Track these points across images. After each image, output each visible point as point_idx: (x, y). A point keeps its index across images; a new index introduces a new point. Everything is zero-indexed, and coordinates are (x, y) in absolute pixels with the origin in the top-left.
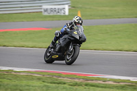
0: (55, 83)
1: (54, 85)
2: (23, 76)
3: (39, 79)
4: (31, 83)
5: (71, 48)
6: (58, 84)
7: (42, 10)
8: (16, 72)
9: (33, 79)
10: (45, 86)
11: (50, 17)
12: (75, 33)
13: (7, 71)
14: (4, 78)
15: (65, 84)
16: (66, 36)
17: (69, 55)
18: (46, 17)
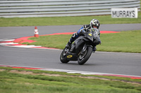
0: (123, 87)
1: (122, 89)
2: (90, 80)
3: (107, 83)
4: (98, 87)
5: (84, 49)
6: (126, 88)
7: (111, 13)
8: (83, 76)
9: (100, 83)
10: (113, 90)
11: (119, 19)
12: (90, 35)
13: (74, 75)
14: (71, 82)
15: (133, 88)
16: (81, 37)
17: (82, 55)
18: (114, 20)
